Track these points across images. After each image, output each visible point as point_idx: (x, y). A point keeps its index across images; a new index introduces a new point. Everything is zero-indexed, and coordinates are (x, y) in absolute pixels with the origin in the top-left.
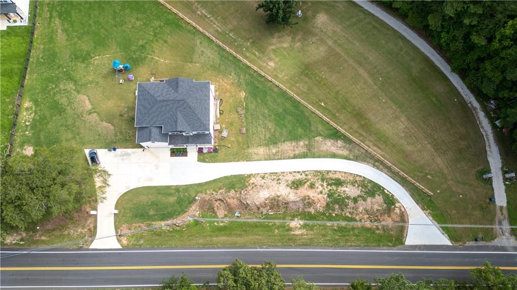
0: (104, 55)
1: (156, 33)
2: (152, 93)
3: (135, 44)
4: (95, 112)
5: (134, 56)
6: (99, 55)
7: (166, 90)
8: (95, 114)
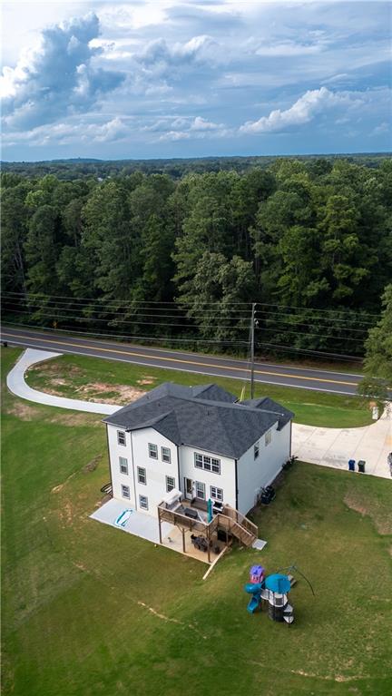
0: (315, 680)
1: (107, 683)
2: (220, 424)
3: (196, 670)
4: (382, 537)
5: (219, 633)
6: (333, 684)
7: (190, 424)
8: (383, 533)
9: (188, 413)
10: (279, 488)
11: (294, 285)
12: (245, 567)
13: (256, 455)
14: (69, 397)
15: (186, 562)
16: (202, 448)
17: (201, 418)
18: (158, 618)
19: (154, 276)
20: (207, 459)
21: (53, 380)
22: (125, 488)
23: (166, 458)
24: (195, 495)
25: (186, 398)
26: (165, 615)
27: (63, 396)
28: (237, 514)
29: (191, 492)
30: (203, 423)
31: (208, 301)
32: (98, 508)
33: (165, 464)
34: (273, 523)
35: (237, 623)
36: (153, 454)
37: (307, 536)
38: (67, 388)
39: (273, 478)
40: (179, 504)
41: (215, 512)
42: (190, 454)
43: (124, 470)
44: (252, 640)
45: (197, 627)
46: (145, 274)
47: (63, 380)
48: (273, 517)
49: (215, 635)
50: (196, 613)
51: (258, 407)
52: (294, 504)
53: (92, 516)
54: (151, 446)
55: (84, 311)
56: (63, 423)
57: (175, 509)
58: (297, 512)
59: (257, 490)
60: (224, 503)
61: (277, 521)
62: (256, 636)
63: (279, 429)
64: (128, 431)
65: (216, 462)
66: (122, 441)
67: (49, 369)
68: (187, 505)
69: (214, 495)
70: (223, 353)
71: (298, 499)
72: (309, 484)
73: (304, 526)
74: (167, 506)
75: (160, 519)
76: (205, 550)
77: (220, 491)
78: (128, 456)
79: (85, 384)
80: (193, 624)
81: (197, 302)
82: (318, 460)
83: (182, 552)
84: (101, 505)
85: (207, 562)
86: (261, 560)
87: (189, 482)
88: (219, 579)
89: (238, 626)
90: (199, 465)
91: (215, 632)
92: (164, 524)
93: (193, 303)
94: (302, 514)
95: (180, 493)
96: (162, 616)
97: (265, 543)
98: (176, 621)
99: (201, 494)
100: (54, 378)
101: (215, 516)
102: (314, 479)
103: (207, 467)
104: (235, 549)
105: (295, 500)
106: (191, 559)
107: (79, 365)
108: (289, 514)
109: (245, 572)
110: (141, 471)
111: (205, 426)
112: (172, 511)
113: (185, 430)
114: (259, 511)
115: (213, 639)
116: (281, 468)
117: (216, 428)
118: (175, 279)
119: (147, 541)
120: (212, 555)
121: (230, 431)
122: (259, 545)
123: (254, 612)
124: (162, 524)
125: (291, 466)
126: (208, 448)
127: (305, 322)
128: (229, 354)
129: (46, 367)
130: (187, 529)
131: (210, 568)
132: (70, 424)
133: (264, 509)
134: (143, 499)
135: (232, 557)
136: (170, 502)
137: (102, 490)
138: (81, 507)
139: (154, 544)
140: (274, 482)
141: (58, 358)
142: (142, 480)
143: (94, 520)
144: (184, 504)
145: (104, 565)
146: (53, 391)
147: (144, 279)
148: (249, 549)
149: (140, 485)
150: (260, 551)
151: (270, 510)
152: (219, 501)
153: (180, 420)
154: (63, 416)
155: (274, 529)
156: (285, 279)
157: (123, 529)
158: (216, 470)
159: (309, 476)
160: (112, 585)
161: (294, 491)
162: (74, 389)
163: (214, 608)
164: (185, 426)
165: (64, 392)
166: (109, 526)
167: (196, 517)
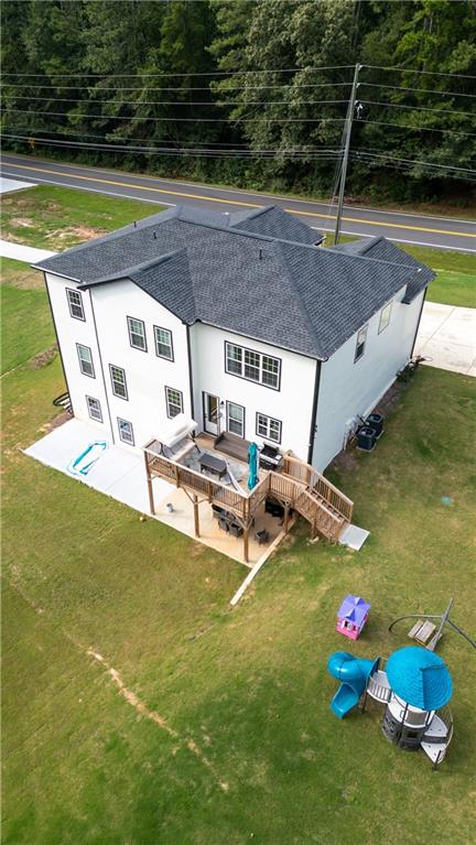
9: (214, 256)
10: (392, 416)
11: (428, 48)
12: (323, 588)
13: (360, 351)
14: (33, 246)
15: (199, 557)
16: (241, 331)
17: (244, 265)
18: (124, 701)
19: (178, 45)
20: (252, 357)
21: (14, 220)
22: (92, 402)
23: (164, 351)
24: (224, 426)
25: (214, 225)
26: (139, 696)
27: (25, 244)
28: (309, 472)
29: (216, 421)
30: (249, 275)
31: (269, 84)
32: (42, 435)
33: (162, 362)
34: (382, 491)
35: (306, 746)
36: (137, 341)
37: (455, 523)
38: (33, 232)
39: (380, 397)
40: (191, 445)
41: (264, 465)
42: (215, 344)
43: (87, 368)
44: (343, 802)
45: (208, 751)
46: (164, 41)
47: (30, 221)
48: (382, 477)
49: (251, 781)
50: (207, 707)
51: (364, 253)
52: (424, 452)
53: (28, 452)
54: (133, 323)
55: (69, 115)
56: (14, 284)
57: (180, 454)
58: (430, 470)
59: (349, 423)
60: (283, 448)
61: (391, 486)
62: (352, 788)
63: (406, 301)
64: (83, 288)
65: (272, 364)
66: (77, 312)
67: (14, 204)
68: (207, 446)
69: (262, 431)
70: (287, 191)
71: (430, 441)
72: (451, 412)
73: (445, 500)
74: (164, 450)
75: (149, 472)
76: (240, 533)
77: (276, 424)
78: (90, 342)
79: (63, 227)
80: (199, 741)
81: (251, 86)
82: (464, 365)
83: (192, 535)
84: (50, 431)
85: (241, 560)
86: (359, 573)
87: (212, 401)
88: (266, 612)
89: (309, 755)
90: (232, 367)
91: (249, 773)
92: (157, 482)
93: (243, 86)
94: (441, 472)
95: (193, 425)
96: (132, 698)
97: (368, 533)
98: (159, 720)
99: (235, 425)
100: (17, 216)
101: (263, 474)
102: (461, 403)
103: (252, 374)
104: (301, 540)
105: (425, 442)
106: (210, 551)
107: (59, 202)
108: (414, 471)
109: (323, 605)
110: (118, 374)
111: (251, 285)
112: (173, 460)
113: (206, 293)
114: (350, 462)
115: (246, 792)
116: (396, 378)
117: (276, 289)
118: (214, 48)
119: (126, 508)
120: (254, 546)
121: (308, 296)
122: (354, 537)
123: (345, 716)
124: (153, 482)
125: (412, 375)
126: (255, 333)
127: (438, 126)
128: (297, 193)
129: (10, 201)
130: (202, 497)
131: (249, 579)
132: (25, 287)
133: (360, 459)
134: (124, 424)
135: (293, 560)
136: (168, 443)
137: (56, 403)
138: (11, 432)
139: (140, 514)
140: (381, 405)
141: (29, 190)
142: (120, 390)
143: (31, 458)
144: (201, 442)
145: (32, 556)
146: (10, 236)
147: (162, 50)
148: (330, 546)
149: (115, 401)
150: (356, 553)
151: (373, 461)
152: (273, 445)
153: (197, 269)
154: (17, 274)
155: (383, 505)
156: (411, 37)
157: (84, 479)
158: (272, 380)
159: (450, 396)
160: (40, 605)
161: (423, 425)
162: (44, 234)
163: (252, 696)
164: (206, 282)
165: (28, 237)
166: (56, 472)
167: (223, 474)
